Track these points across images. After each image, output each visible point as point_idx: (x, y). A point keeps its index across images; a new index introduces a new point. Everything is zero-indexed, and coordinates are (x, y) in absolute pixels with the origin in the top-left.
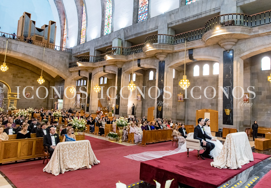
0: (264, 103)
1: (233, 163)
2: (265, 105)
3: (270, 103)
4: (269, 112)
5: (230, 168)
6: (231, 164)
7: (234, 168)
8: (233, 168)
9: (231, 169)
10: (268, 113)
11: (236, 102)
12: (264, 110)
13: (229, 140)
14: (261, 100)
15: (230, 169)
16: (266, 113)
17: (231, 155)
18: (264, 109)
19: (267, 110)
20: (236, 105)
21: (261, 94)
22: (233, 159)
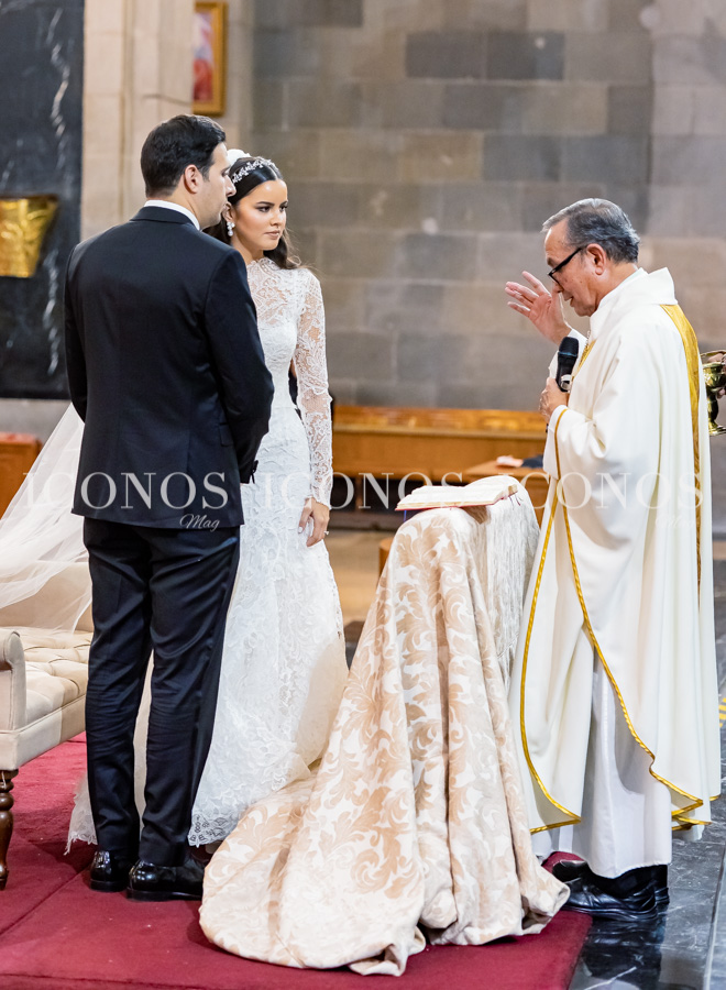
0: (387, 126)
1: (480, 870)
2: (398, 141)
3: (445, 123)
4: (430, 227)
5: (447, 937)
6: (466, 882)
7: (496, 931)
8: (478, 936)
9: (462, 941)
10: (417, 239)
11: (112, 105)
12: (378, 202)
13: (425, 597)
14: (355, 93)
15: (451, 945)
16: (400, 233)
17: (459, 781)
18: (383, 196)
19: (410, 201)
20: (115, 143)
21: (356, 20)
22: (480, 823)
